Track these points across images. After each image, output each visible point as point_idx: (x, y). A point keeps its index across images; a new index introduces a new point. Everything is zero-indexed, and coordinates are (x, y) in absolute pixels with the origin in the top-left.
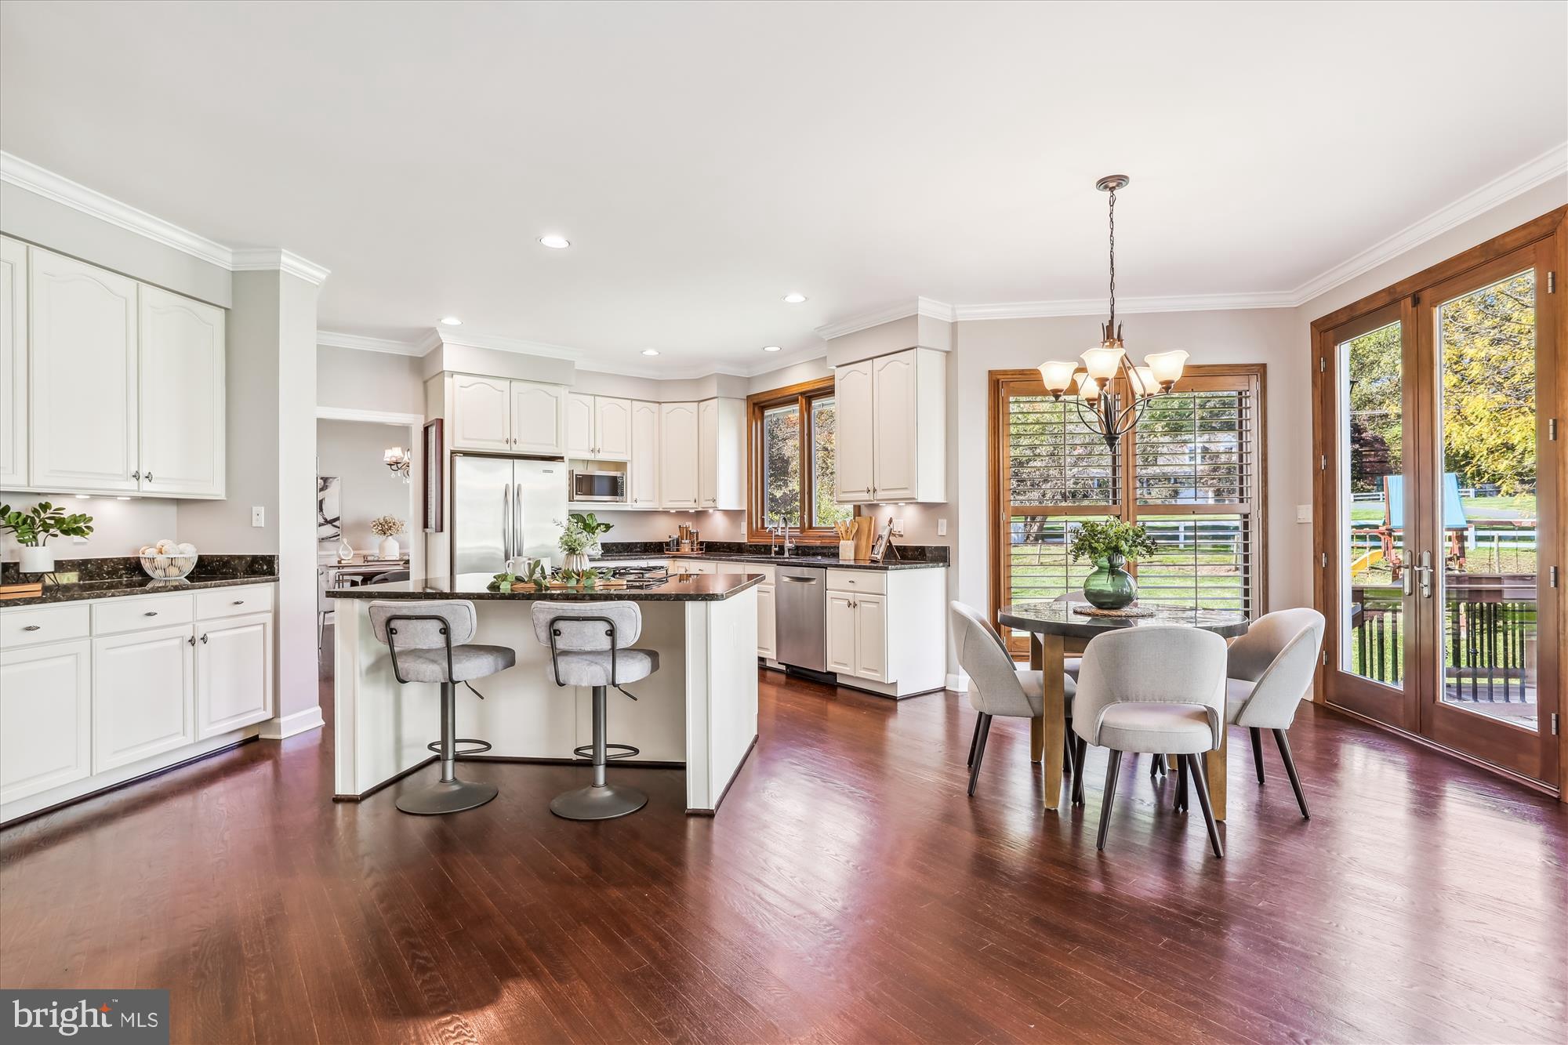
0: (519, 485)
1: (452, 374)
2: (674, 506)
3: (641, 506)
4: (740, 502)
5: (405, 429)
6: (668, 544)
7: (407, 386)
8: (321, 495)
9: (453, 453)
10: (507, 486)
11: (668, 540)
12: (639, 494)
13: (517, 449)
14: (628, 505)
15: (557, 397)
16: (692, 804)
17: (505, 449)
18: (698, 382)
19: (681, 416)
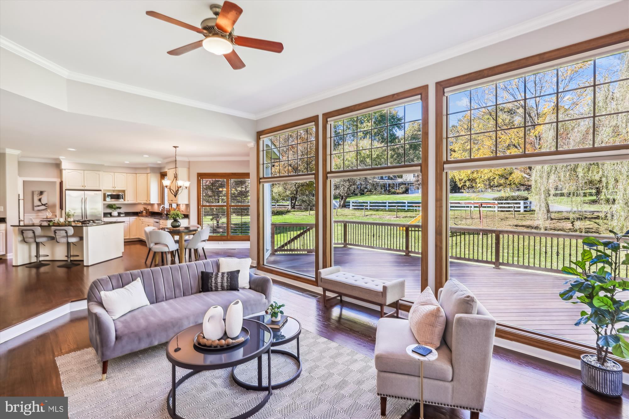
0: (86, 198)
1: (65, 169)
2: (143, 202)
3: (130, 202)
4: (159, 201)
5: (55, 183)
6: (139, 212)
7: (55, 172)
8: (40, 197)
9: (66, 190)
10: (82, 198)
11: (139, 211)
12: (129, 199)
13: (86, 188)
14: (126, 202)
15: (99, 174)
16: (85, 264)
17: (83, 188)
18: (146, 168)
19: (142, 178)
